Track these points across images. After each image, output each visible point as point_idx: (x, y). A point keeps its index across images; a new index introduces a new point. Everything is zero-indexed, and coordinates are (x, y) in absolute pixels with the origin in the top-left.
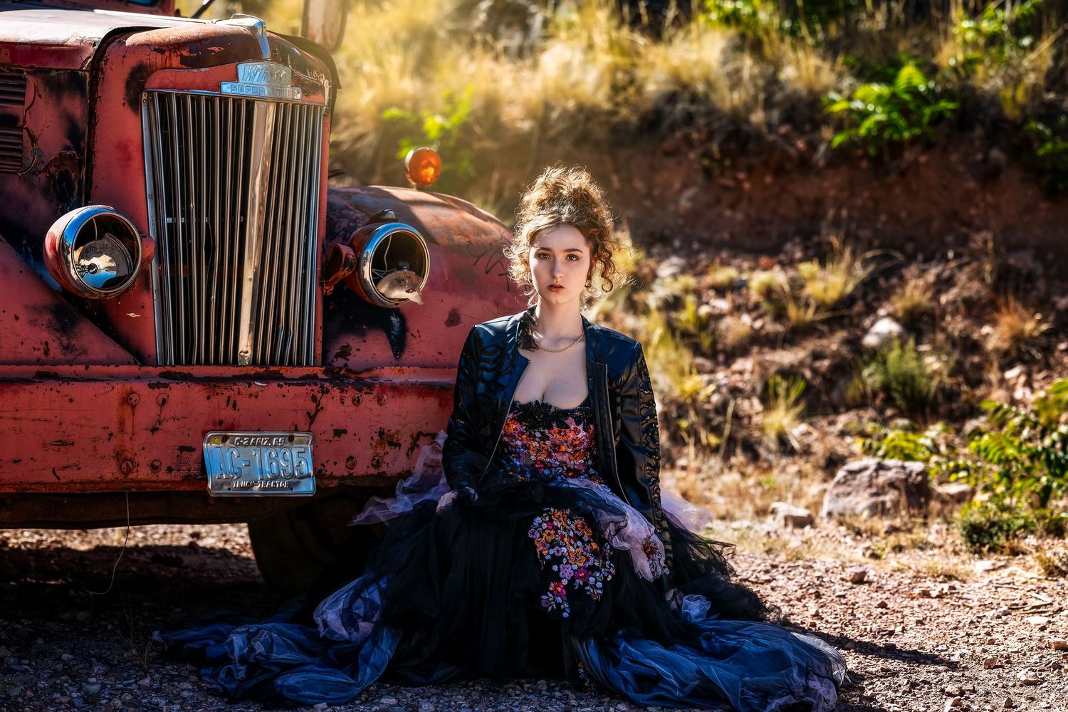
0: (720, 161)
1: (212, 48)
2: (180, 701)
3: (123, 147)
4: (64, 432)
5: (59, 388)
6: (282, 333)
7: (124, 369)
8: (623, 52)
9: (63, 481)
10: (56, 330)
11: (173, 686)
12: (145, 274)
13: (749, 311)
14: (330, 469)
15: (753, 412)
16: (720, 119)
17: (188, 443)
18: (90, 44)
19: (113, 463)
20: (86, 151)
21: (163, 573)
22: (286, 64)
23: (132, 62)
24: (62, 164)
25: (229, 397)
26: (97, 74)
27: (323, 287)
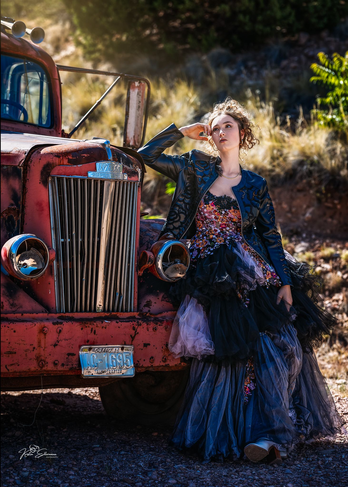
0: (326, 195)
1: (84, 155)
2: (69, 481)
3: (39, 204)
4: (11, 347)
5: (9, 326)
6: (118, 296)
7: (41, 315)
8: (277, 140)
9: (11, 371)
10: (7, 296)
11: (64, 472)
12: (51, 267)
13: (341, 270)
14: (142, 363)
15: (344, 321)
16: (325, 173)
17: (72, 351)
18: (23, 153)
19: (35, 362)
20: (21, 206)
21: (56, 409)
22: (120, 162)
23: (44, 162)
24: (9, 212)
25: (92, 328)
26: (27, 168)
27: (138, 272)
